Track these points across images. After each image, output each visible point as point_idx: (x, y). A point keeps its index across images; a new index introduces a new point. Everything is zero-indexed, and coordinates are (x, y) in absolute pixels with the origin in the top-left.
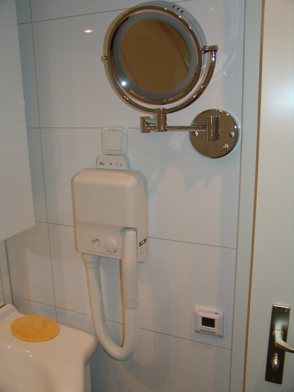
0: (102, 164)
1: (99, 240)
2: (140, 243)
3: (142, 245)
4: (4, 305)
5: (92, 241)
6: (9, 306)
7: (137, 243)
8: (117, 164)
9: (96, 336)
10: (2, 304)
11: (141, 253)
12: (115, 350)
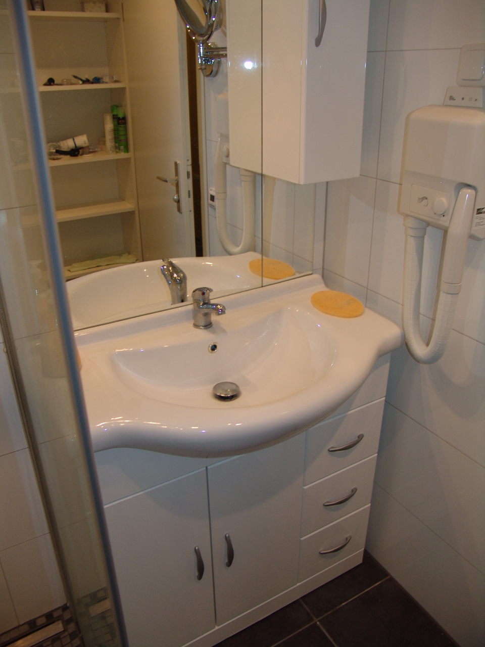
0: (451, 98)
1: (427, 199)
2: (478, 210)
3: (481, 213)
4: (312, 274)
5: (419, 198)
6: (317, 277)
7: (474, 208)
8: (470, 99)
9: (403, 328)
10: (310, 273)
11: (478, 224)
12: (420, 350)
